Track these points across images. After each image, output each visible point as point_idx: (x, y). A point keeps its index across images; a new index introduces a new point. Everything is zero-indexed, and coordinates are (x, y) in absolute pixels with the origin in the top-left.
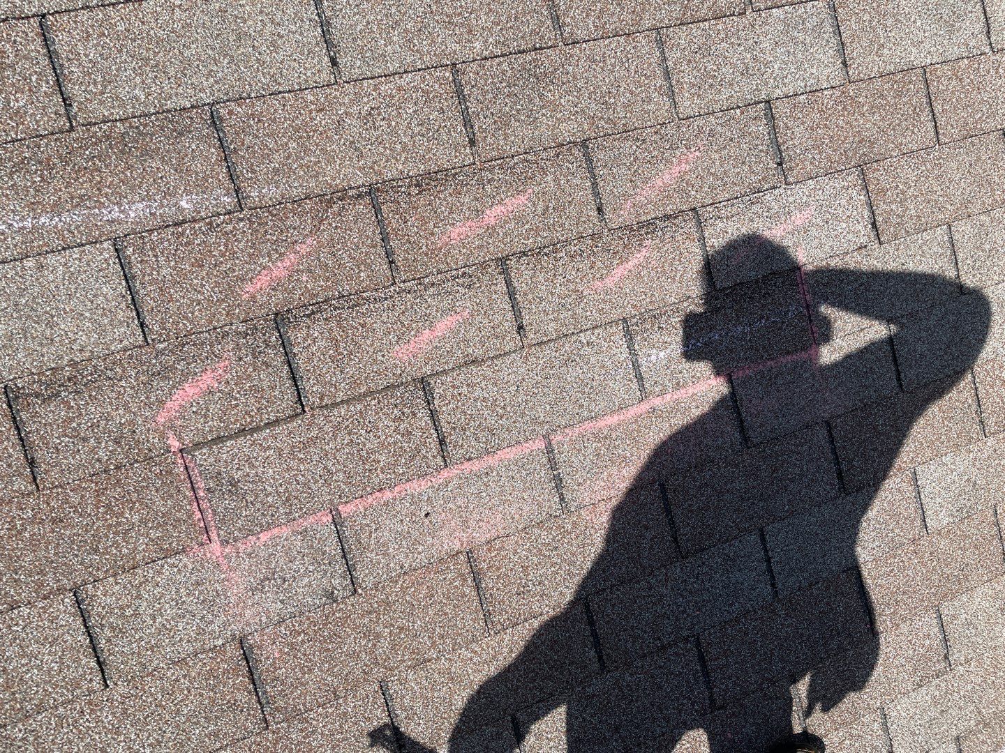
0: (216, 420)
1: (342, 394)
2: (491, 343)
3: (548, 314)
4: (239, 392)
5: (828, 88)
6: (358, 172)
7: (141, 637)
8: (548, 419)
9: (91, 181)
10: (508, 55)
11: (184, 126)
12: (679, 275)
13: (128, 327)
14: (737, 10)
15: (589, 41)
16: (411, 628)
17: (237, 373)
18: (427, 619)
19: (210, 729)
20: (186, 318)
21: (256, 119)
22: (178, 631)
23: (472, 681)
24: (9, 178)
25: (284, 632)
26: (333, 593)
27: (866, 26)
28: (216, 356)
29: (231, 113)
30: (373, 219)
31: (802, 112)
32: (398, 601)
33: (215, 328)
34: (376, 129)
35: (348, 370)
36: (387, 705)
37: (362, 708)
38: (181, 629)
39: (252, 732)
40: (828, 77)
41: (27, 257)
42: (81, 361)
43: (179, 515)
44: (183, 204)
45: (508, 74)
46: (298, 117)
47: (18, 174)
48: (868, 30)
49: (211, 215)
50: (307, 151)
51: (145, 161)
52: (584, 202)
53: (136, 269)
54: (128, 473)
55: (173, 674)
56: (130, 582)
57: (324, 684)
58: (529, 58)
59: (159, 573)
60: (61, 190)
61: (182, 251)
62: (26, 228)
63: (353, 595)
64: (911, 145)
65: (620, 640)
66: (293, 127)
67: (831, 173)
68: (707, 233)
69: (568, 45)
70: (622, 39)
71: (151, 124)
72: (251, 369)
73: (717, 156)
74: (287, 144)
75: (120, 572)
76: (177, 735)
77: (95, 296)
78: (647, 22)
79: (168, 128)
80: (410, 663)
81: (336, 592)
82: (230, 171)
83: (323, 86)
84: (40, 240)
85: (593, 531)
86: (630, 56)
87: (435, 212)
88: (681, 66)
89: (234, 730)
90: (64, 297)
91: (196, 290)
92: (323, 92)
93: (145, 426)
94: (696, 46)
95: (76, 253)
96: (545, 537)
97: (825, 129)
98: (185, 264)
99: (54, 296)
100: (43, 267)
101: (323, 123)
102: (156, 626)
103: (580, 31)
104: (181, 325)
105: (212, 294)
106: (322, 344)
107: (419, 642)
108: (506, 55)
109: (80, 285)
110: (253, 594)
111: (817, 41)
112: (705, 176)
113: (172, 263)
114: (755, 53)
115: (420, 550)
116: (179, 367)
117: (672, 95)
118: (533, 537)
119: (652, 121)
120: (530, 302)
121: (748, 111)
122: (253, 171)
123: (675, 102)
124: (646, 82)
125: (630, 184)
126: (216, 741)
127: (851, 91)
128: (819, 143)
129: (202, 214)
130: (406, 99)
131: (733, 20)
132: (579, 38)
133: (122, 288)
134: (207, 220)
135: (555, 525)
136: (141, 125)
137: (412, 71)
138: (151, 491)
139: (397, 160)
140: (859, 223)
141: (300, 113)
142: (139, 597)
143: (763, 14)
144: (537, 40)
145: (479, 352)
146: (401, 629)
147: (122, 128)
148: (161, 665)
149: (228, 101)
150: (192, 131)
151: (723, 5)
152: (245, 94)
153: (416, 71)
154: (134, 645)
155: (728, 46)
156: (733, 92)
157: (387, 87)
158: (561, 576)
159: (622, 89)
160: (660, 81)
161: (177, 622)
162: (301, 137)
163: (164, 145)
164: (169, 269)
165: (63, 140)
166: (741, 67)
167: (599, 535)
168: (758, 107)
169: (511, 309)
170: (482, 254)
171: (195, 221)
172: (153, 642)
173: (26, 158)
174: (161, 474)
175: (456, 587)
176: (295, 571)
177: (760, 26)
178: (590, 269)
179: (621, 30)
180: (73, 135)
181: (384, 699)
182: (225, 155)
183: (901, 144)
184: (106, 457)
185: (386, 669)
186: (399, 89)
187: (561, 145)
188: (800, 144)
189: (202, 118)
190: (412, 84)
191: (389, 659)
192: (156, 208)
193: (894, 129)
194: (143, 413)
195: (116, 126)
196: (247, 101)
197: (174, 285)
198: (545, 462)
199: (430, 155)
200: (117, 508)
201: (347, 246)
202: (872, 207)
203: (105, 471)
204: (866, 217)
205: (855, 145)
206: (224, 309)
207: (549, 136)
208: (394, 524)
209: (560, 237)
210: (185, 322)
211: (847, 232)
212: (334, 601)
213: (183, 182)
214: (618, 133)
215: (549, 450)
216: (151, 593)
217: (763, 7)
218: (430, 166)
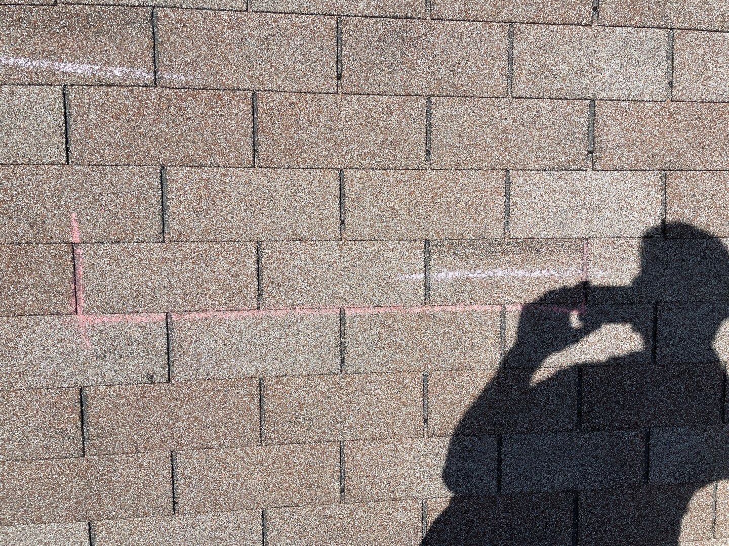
0: (101, 230)
1: (195, 237)
2: (317, 230)
3: (366, 220)
4: (122, 215)
5: (650, 101)
6: (247, 79)
7: (15, 364)
8: (346, 297)
9: (59, 43)
10: (384, 18)
11: (131, 18)
12: (480, 218)
13: (58, 149)
14: (585, 22)
15: (452, 20)
16: (204, 420)
17: (124, 201)
18: (217, 418)
19: (45, 442)
20: (99, 153)
21: (183, 24)
22: (40, 368)
23: (240, 474)
24: (7, 29)
25: (112, 393)
26: (153, 376)
27: (699, 59)
28: (113, 185)
29: (166, 16)
30: (250, 115)
31: (621, 115)
32: (199, 398)
33: (116, 165)
34: (268, 50)
35: (203, 220)
36: (173, 470)
37: (154, 465)
38: (42, 367)
39: (73, 455)
40: (652, 92)
41: (5, 84)
42: (22, 164)
43: (60, 288)
44: (117, 73)
45: (381, 32)
46: (213, 29)
47: (13, 27)
48: (700, 62)
49: (133, 84)
50: (214, 56)
51: (98, 36)
52: (416, 143)
53: (73, 110)
54: (33, 249)
55: (30, 396)
56: (17, 324)
57: (131, 439)
58: (400, 23)
59: (37, 324)
60: (38, 44)
61: (107, 105)
62: (9, 65)
63: (167, 382)
64: (715, 165)
65: (361, 482)
66: (208, 35)
67: (635, 170)
68: (513, 192)
69: (434, 19)
70: (480, 24)
71: (108, 12)
72: (134, 201)
73: (537, 134)
74: (200, 46)
75: (12, 315)
76: (22, 439)
77: (42, 122)
78: (505, 15)
79: (120, 17)
80: (196, 445)
81: (155, 376)
82: (154, 56)
83: (237, 11)
84: (16, 75)
85: (361, 394)
86: (483, 39)
87: (298, 122)
88: (525, 56)
89: (61, 449)
90: (21, 118)
91: (110, 135)
92: (236, 15)
93: (52, 220)
94: (542, 43)
95: (37, 89)
96: (323, 386)
97: (639, 134)
98: (107, 115)
99: (15, 115)
100: (13, 93)
101: (230, 37)
102: (26, 359)
103: (446, 11)
104: (94, 156)
105: (121, 140)
106: (190, 196)
107: (207, 432)
108: (381, 17)
109: (34, 111)
110: (97, 359)
111: (650, 61)
112: (522, 146)
113: (99, 112)
114: (591, 59)
115: (224, 366)
116: (85, 185)
117: (510, 76)
118: (313, 384)
119: (489, 93)
120: (355, 207)
121: (574, 104)
122: (171, 61)
123: (512, 82)
124: (492, 62)
125: (458, 138)
126: (46, 452)
127: (671, 108)
128: (630, 143)
129: (127, 82)
130: (296, 34)
131: (579, 28)
132: (444, 16)
133: (61, 121)
134: (130, 88)
135: (333, 380)
136: (102, 11)
137: (306, 14)
138: (46, 266)
139: (278, 77)
140: (650, 216)
141: (215, 27)
142: (20, 336)
143: (607, 30)
144: (410, 11)
145: (306, 234)
146: (196, 419)
147: (89, 10)
148: (23, 388)
149: (165, 6)
150: (135, 23)
151: (573, 15)
152: (178, 5)
153: (309, 14)
154: (9, 368)
155: (570, 48)
156: (564, 86)
157: (284, 22)
158: (327, 419)
159: (470, 63)
160: (503, 64)
161: (41, 362)
162: (211, 44)
163: (114, 28)
164: (95, 116)
165: (48, 10)
166: (576, 67)
167: (365, 398)
168: (584, 102)
169: (338, 209)
170: (326, 162)
171: (121, 86)
172: (21, 370)
173: (21, 17)
174: (55, 257)
175: (244, 401)
176: (130, 353)
177: (602, 38)
178: (409, 196)
179: (481, 17)
180: (56, 8)
181: (171, 464)
182: (154, 44)
183: (707, 162)
184: (22, 234)
185: (178, 443)
186: (293, 25)
187: (409, 95)
188: (613, 140)
189: (144, 15)
190: (304, 24)
191: (182, 437)
192: (96, 71)
193: (703, 148)
194: (53, 210)
195: (85, 9)
196: (180, 10)
197: (96, 128)
198: (337, 331)
199: (304, 79)
200: (20, 271)
201: (225, 131)
202: (666, 206)
203: (19, 243)
204: (658, 213)
205: (663, 152)
206: (126, 153)
207: (401, 86)
208: (210, 341)
209: (390, 165)
210: (97, 155)
211: (638, 221)
212: (152, 383)
213: (120, 57)
214: (458, 97)
215: (342, 321)
216: (28, 336)
217: (607, 24)
218: (303, 87)
